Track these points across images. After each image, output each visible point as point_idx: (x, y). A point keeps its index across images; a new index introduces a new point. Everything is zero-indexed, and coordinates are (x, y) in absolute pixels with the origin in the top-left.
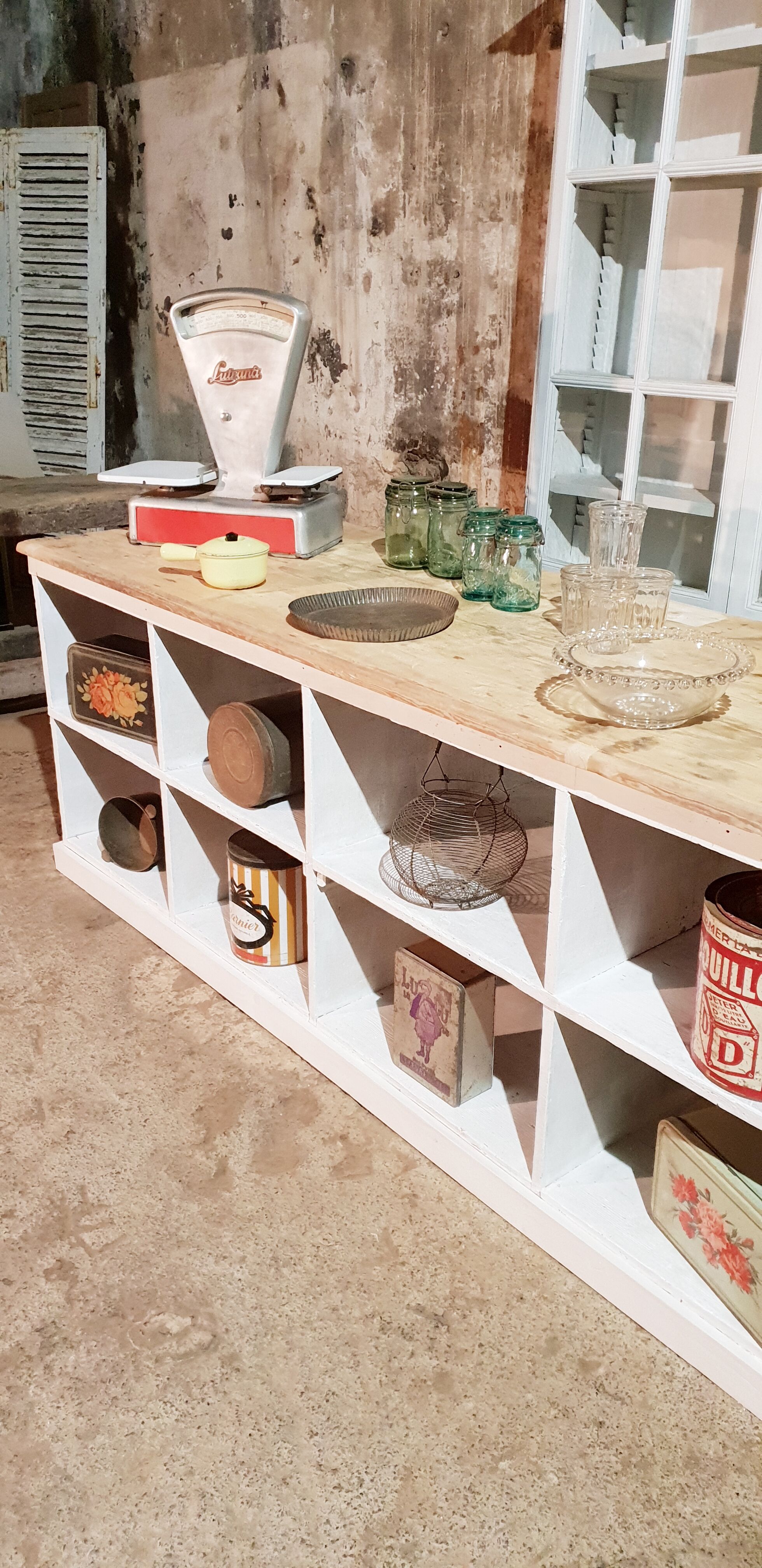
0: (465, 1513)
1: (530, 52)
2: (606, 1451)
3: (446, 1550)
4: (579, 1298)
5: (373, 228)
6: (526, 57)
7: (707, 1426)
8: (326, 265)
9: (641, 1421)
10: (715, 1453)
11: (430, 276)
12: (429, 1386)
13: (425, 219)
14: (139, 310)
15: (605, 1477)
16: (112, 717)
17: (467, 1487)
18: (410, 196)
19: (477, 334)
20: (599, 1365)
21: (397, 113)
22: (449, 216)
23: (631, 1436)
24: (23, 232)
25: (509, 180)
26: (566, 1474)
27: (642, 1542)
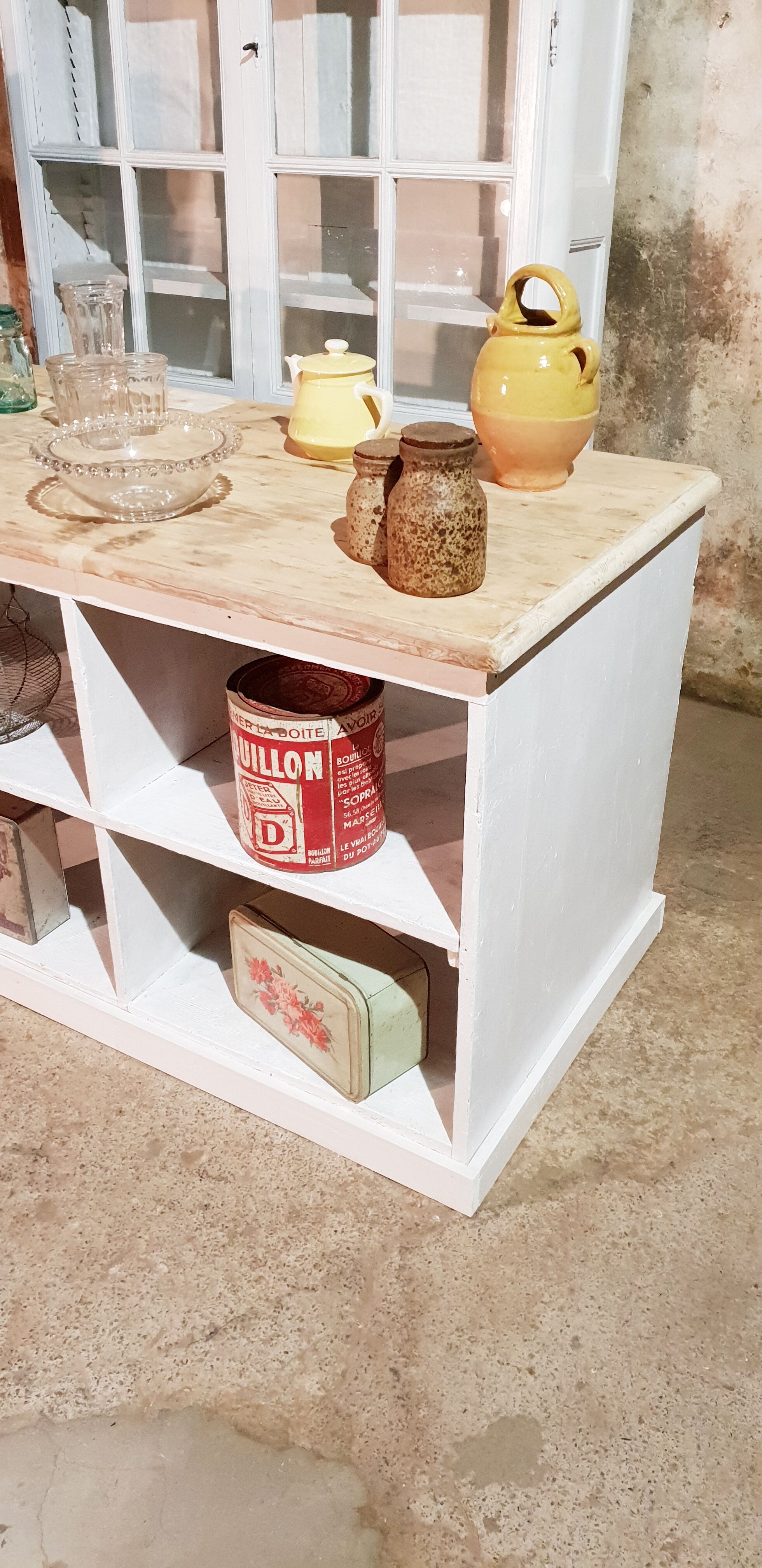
0: (77, 1325)
2: (213, 1230)
3: (61, 1363)
4: (178, 1096)
7: (306, 1181)
9: (245, 1193)
10: (314, 1201)
12: (32, 1219)
15: (213, 1252)
17: (79, 1300)
20: (201, 1153)
23: (235, 1209)
26: (175, 1260)
27: (250, 1299)
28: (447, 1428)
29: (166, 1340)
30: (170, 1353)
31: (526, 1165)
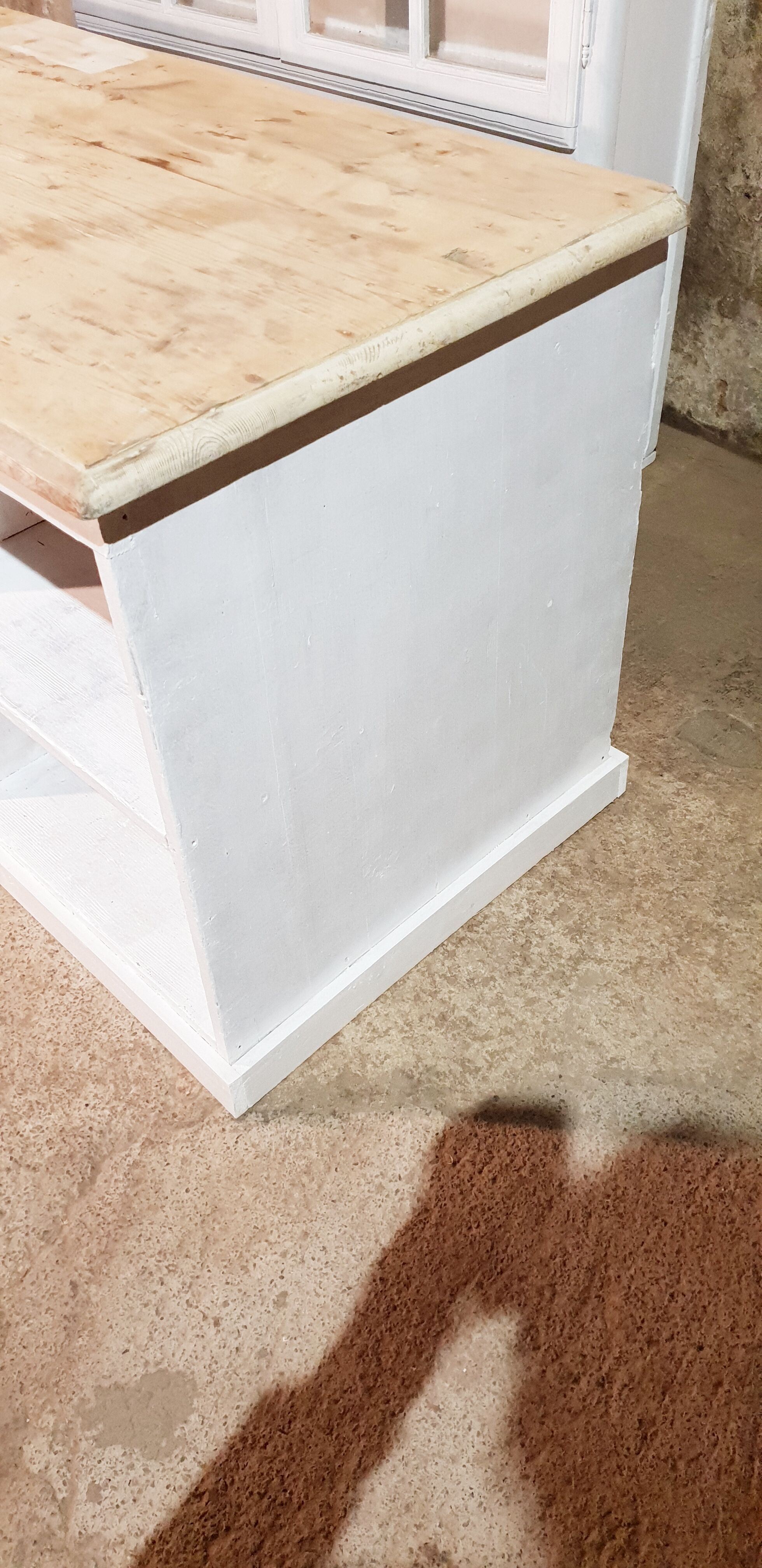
28: (98, 1366)
31: (326, 1066)
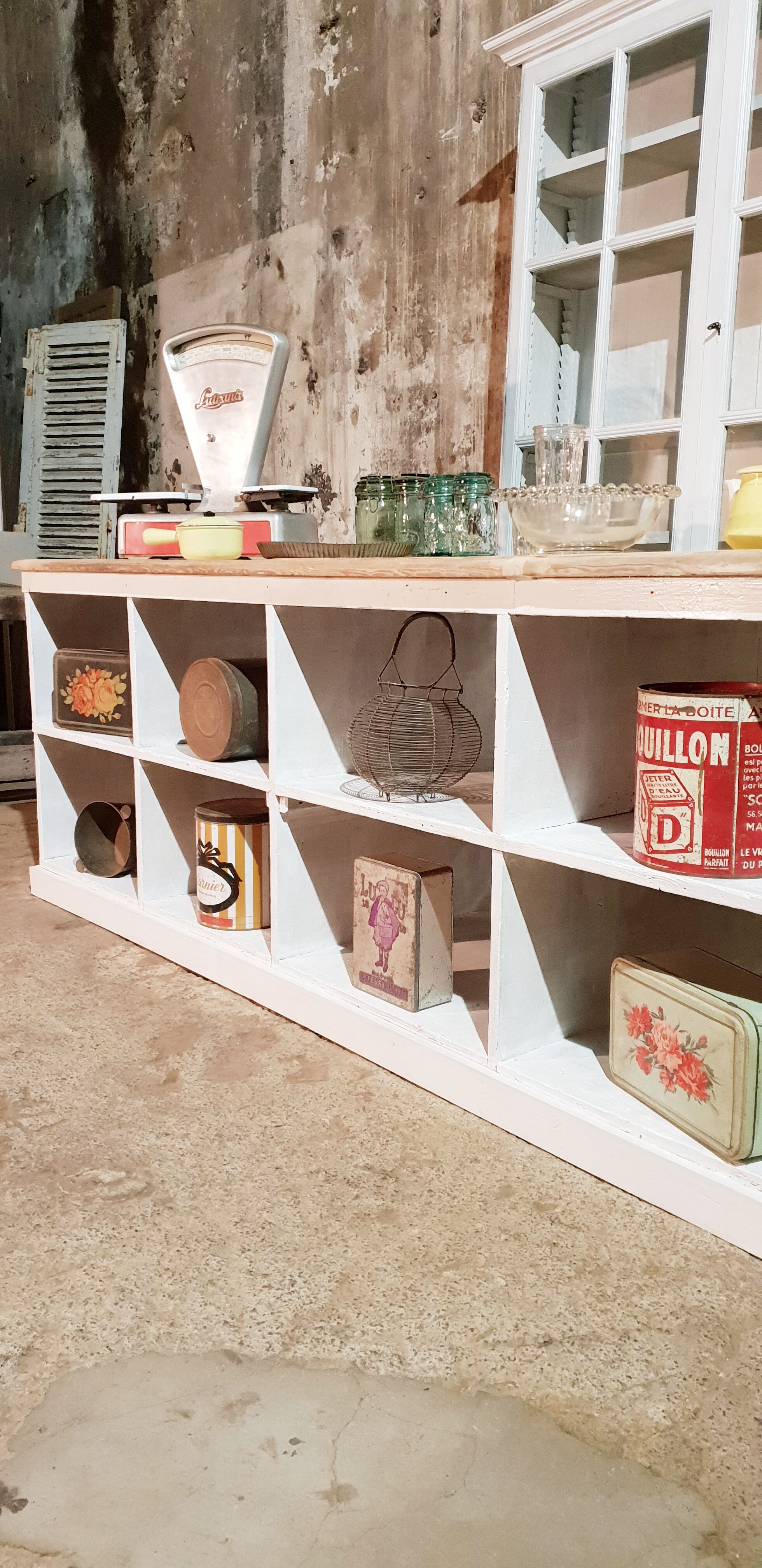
0: (403, 1305)
1: (494, 198)
2: (559, 1263)
3: (380, 1331)
4: (537, 1160)
5: (360, 366)
6: (491, 203)
7: (669, 1246)
8: (318, 407)
9: (598, 1243)
10: (676, 1264)
11: (410, 401)
12: (372, 1219)
13: (406, 352)
14: (150, 475)
15: (557, 1280)
16: (92, 716)
17: (408, 1286)
18: (393, 334)
19: (454, 445)
20: (556, 1207)
21: (381, 267)
22: (426, 346)
23: (587, 1252)
24: (47, 411)
25: (479, 305)
26: (515, 1279)
27: (594, 1325)
29: (495, 1337)
30: (497, 1349)
